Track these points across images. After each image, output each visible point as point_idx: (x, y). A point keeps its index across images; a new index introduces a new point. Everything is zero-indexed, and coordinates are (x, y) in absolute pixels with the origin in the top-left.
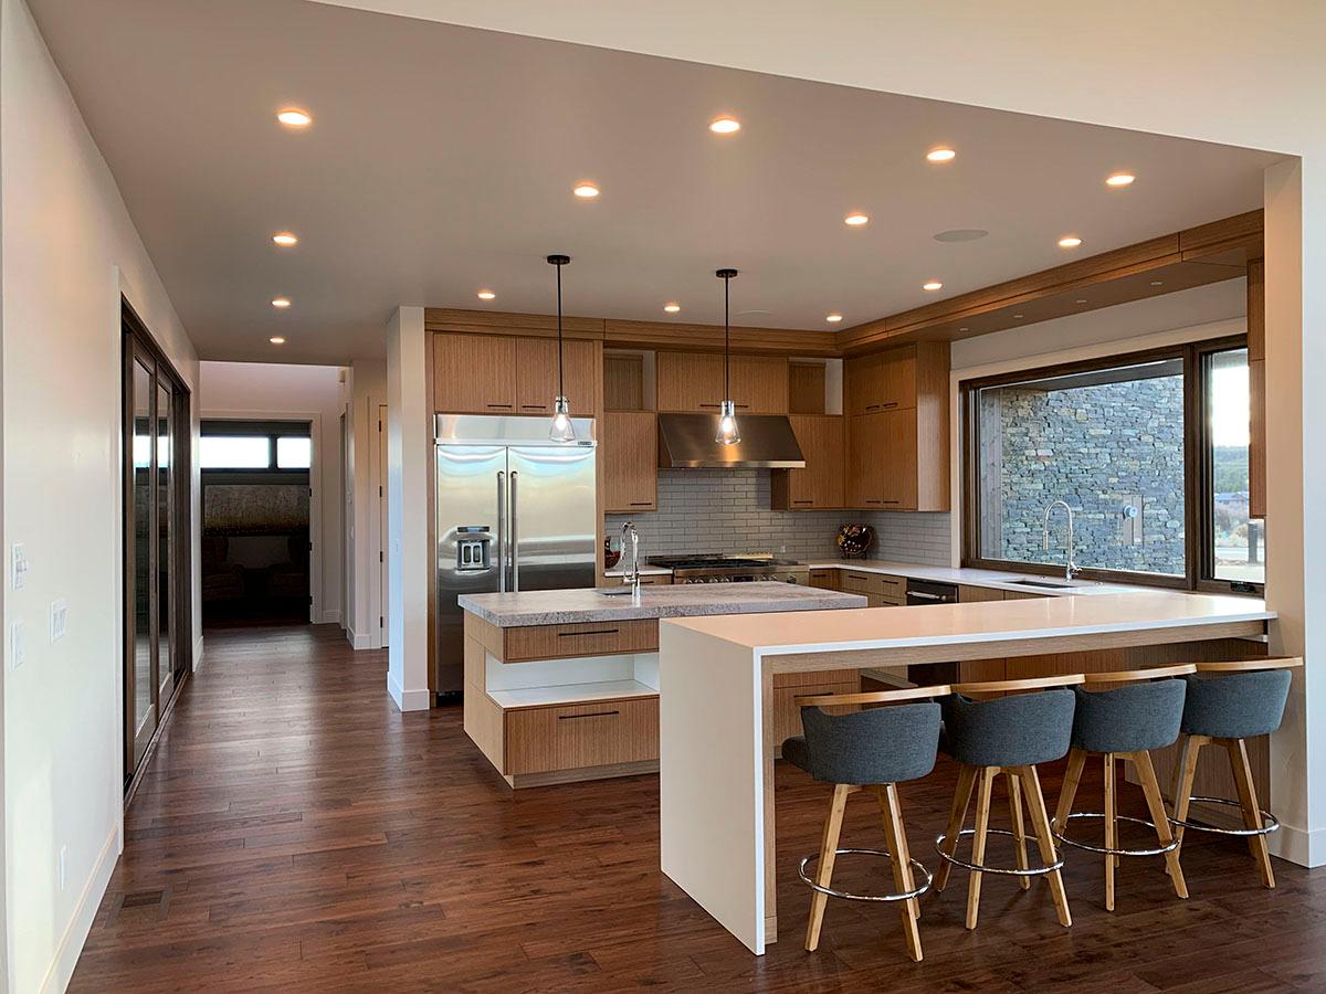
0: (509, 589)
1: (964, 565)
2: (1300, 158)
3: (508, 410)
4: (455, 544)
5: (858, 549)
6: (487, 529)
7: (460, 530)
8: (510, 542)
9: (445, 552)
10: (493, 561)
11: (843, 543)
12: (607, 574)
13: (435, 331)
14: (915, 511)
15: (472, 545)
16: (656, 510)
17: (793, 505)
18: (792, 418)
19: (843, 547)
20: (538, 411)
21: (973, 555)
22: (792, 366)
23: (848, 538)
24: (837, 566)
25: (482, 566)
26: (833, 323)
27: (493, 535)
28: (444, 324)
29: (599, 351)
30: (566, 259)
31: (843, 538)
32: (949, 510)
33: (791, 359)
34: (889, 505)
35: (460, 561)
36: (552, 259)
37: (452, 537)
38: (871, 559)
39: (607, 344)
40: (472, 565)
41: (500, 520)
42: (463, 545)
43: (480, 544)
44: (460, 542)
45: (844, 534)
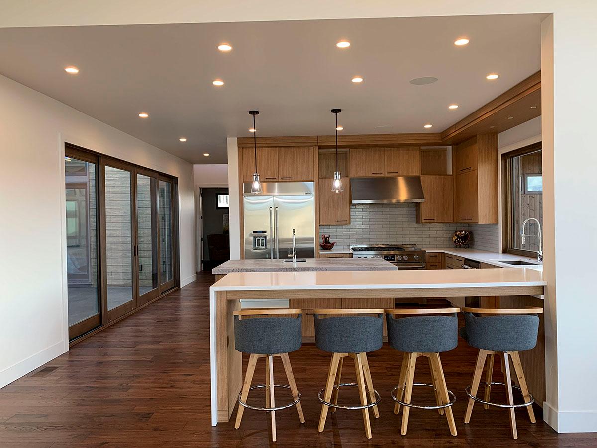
0: (274, 258)
1: (504, 253)
2: (553, 13)
3: (275, 180)
4: (252, 238)
5: (462, 243)
6: (266, 232)
7: (254, 232)
8: (275, 238)
9: (248, 242)
10: (268, 246)
11: (456, 240)
12: (321, 253)
13: (243, 148)
14: (478, 223)
15: (261, 239)
16: (350, 224)
17: (423, 221)
18: (423, 178)
19: (455, 242)
20: (288, 180)
21: (510, 246)
22: (422, 151)
23: (458, 237)
24: (443, 251)
25: (265, 248)
26: (428, 129)
27: (268, 234)
28: (247, 144)
29: (316, 151)
30: (257, 113)
31: (456, 237)
32: (497, 223)
33: (422, 148)
34: (469, 220)
35: (255, 246)
36: (251, 112)
37: (251, 235)
38: (471, 248)
39: (320, 148)
40: (261, 247)
41: (271, 228)
42: (257, 239)
43: (264, 239)
44: (255, 238)
45: (456, 235)
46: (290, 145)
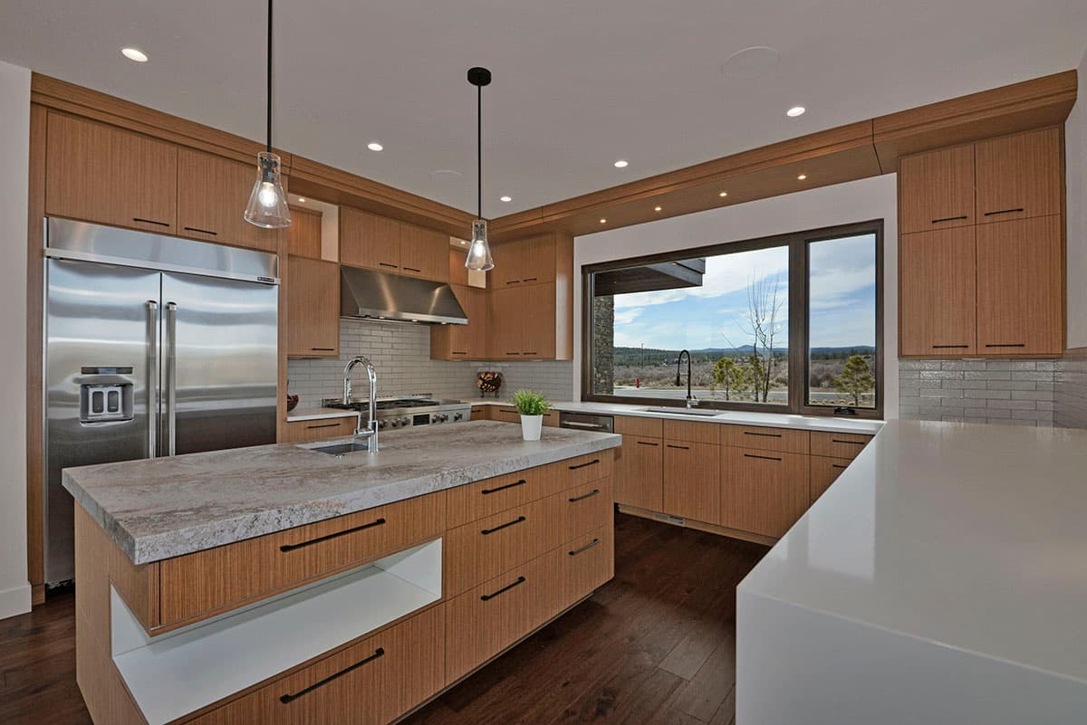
1: (583, 400)
3: (165, 229)
5: (494, 390)
6: (129, 371)
7: (85, 371)
8: (163, 388)
9: (58, 399)
10: (138, 409)
11: (482, 385)
12: (290, 419)
13: (47, 108)
14: (553, 359)
15: (106, 391)
16: (337, 356)
17: (450, 356)
19: (481, 388)
20: (205, 236)
21: (588, 392)
23: (484, 381)
24: (487, 403)
25: (122, 416)
27: (138, 378)
28: (62, 102)
31: (481, 382)
32: (572, 360)
34: (527, 356)
35: (85, 409)
37: (72, 379)
40: (105, 415)
41: (150, 360)
42: (91, 391)
43: (119, 390)
44: (85, 387)
45: (481, 378)
46: (223, 152)
